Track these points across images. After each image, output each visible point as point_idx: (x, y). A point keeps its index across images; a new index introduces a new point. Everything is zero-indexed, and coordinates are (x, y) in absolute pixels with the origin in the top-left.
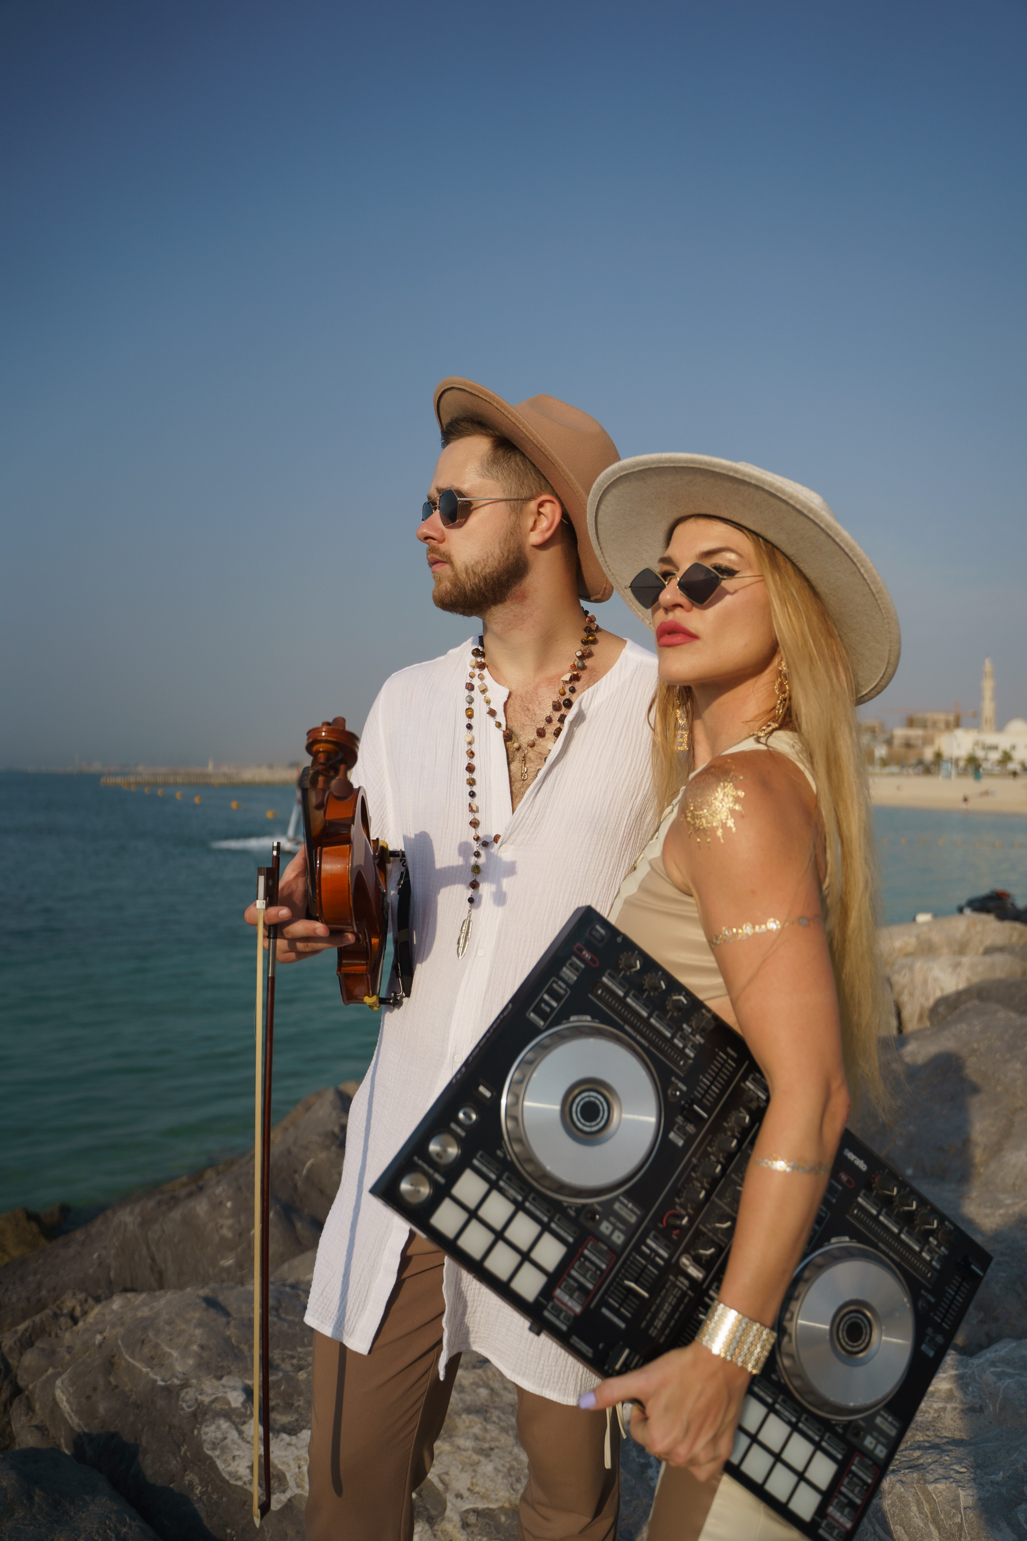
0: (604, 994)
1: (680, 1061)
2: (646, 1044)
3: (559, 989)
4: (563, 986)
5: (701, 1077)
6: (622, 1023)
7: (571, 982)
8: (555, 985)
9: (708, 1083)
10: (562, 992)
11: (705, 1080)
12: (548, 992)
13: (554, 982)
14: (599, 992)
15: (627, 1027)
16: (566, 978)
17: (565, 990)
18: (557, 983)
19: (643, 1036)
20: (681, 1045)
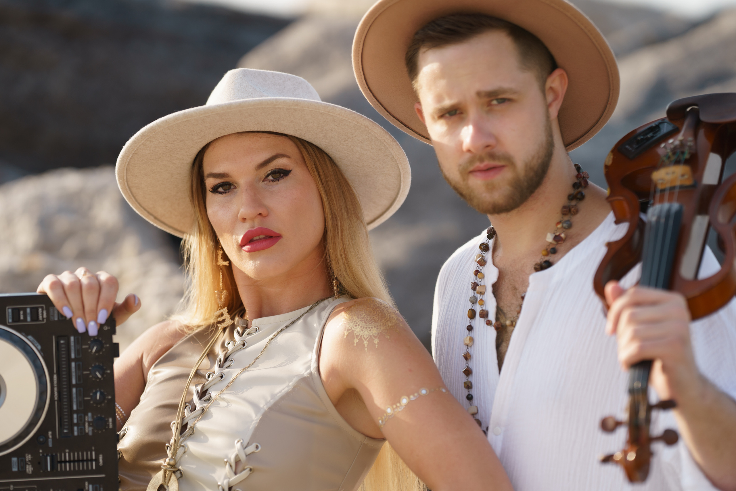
0: (63, 346)
1: (66, 429)
2: (56, 398)
3: (40, 314)
4: (45, 315)
5: (67, 451)
6: (55, 371)
7: (51, 318)
8: (40, 310)
9: (67, 459)
10: (40, 317)
11: (67, 454)
12: (32, 309)
13: (42, 308)
14: (62, 342)
15: (55, 376)
16: (51, 313)
17: (43, 318)
18: (43, 310)
19: (59, 393)
20: (75, 421)
